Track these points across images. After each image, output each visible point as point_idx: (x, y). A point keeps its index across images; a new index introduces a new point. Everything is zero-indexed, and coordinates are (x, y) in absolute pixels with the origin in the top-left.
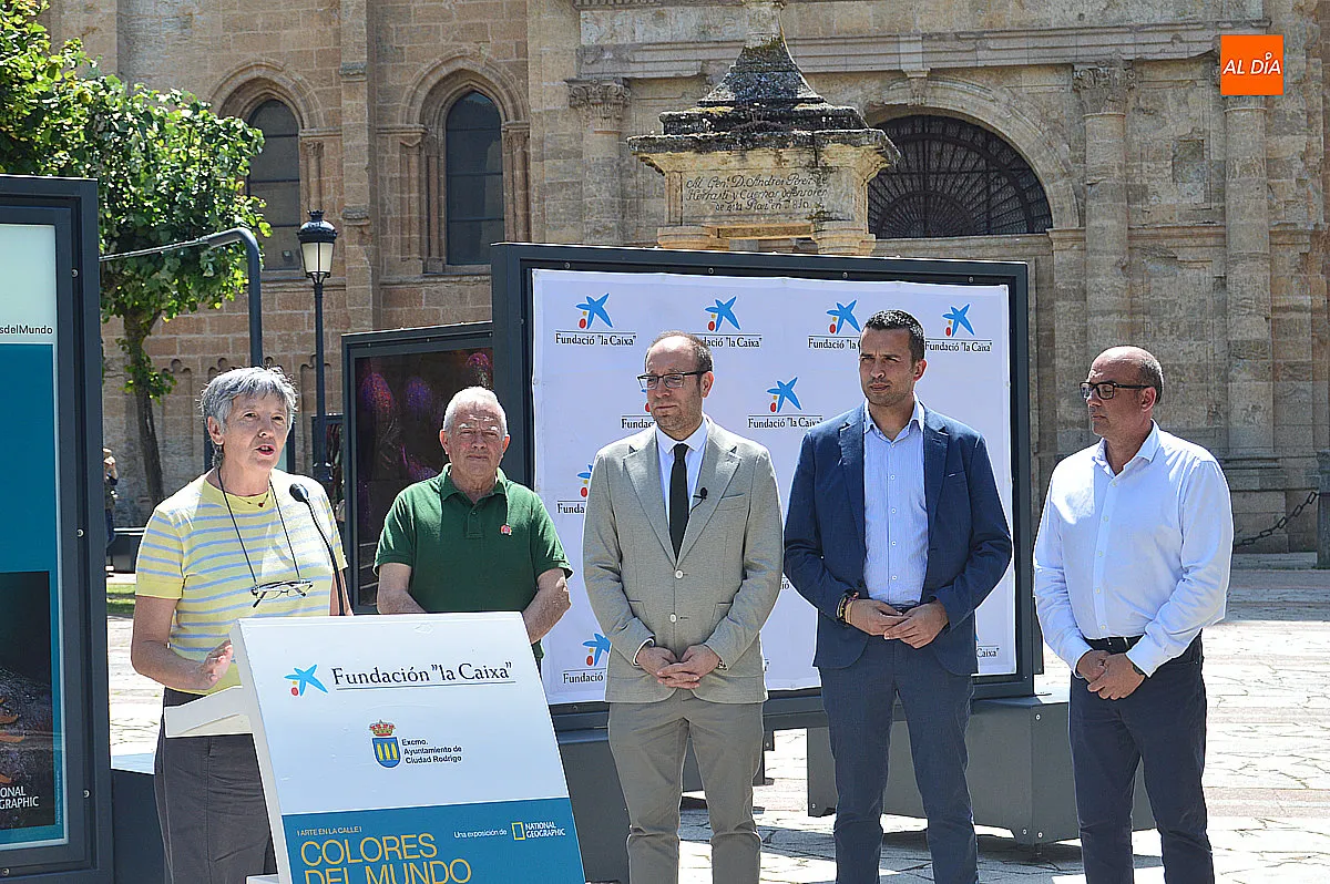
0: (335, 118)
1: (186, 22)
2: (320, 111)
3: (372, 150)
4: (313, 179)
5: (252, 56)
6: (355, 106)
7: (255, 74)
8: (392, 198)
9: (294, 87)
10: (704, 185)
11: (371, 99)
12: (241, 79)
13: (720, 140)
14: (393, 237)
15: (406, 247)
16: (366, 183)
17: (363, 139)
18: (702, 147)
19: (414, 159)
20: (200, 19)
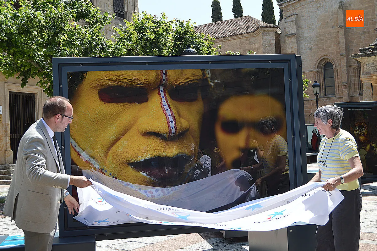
0: (340, 64)
1: (310, 48)
2: (337, 63)
3: (347, 70)
4: (336, 77)
5: (323, 54)
6: (343, 62)
7: (324, 57)
8: (352, 79)
9: (332, 59)
10: (370, 65)
11: (347, 59)
12: (322, 58)
13: (372, 53)
14: (353, 87)
15: (355, 89)
16: (346, 77)
17: (345, 68)
18: (368, 55)
19: (356, 71)
20: (313, 48)
